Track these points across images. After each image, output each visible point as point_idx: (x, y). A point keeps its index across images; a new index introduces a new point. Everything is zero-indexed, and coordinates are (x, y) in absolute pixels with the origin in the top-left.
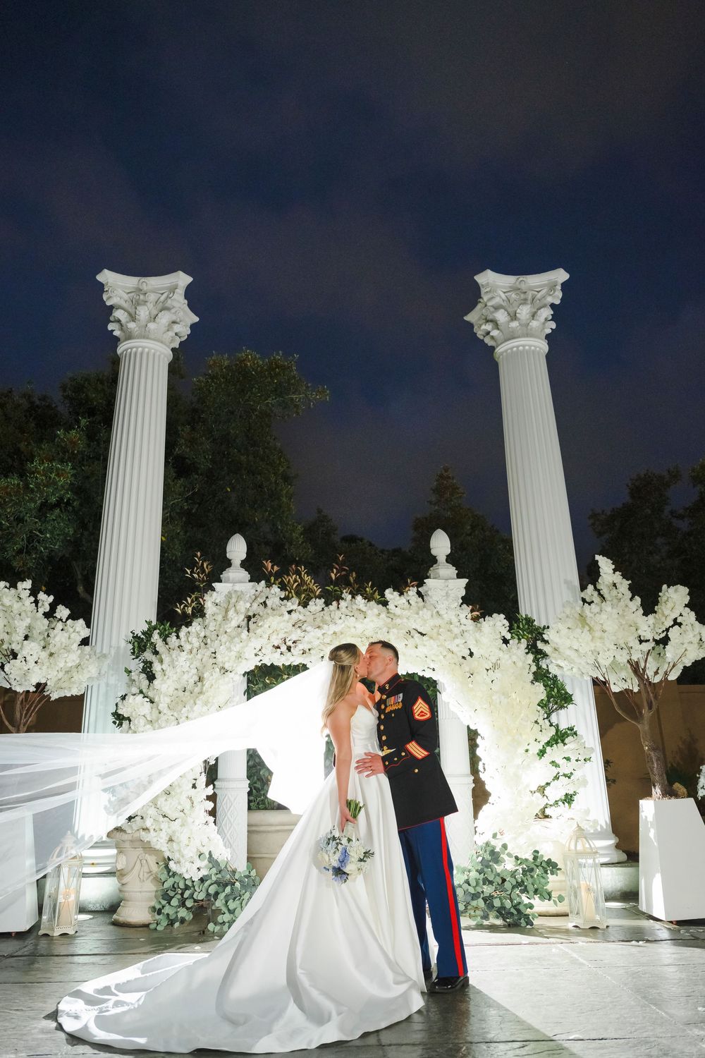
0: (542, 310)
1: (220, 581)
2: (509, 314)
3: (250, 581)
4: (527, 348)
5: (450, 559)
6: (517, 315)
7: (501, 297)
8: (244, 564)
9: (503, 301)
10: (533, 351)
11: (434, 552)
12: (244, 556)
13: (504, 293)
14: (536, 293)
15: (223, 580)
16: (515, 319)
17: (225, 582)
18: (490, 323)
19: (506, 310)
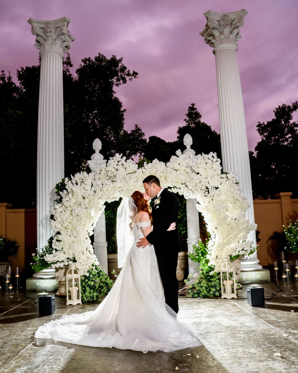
0: (235, 30)
1: (91, 160)
2: (220, 32)
3: (104, 159)
4: (228, 48)
5: (192, 147)
6: (224, 32)
7: (216, 24)
8: (101, 152)
9: (217, 26)
10: (231, 50)
11: (185, 144)
12: (101, 148)
13: (218, 21)
14: (232, 21)
15: (92, 159)
16: (223, 35)
17: (93, 160)
18: (211, 36)
19: (218, 30)
